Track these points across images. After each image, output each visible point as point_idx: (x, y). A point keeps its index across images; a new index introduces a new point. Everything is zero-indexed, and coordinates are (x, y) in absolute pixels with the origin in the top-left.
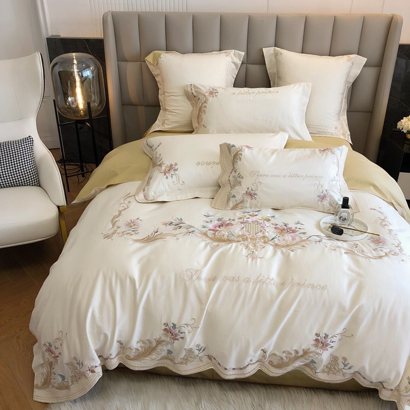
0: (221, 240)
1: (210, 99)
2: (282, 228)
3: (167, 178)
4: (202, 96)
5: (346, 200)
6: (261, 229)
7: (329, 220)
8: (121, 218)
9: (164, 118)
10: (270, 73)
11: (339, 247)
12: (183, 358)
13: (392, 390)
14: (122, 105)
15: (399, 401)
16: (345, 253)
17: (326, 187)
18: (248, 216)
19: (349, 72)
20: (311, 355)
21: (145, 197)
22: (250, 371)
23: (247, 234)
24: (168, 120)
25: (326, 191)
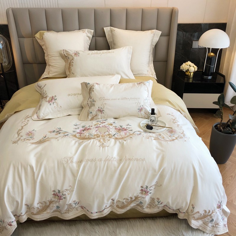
0: (84, 138)
1: (75, 58)
2: (119, 128)
3: (50, 104)
4: (70, 56)
5: (153, 110)
6: (107, 130)
7: (145, 122)
8: (23, 131)
9: (49, 70)
10: (109, 42)
11: (151, 136)
12: (66, 210)
13: (184, 213)
14: (23, 64)
15: (188, 218)
16: (154, 139)
17: (142, 104)
18: (100, 123)
19: (153, 39)
20: (139, 199)
21: (38, 117)
22: (106, 212)
23: (99, 133)
24: (51, 71)
25: (142, 106)
